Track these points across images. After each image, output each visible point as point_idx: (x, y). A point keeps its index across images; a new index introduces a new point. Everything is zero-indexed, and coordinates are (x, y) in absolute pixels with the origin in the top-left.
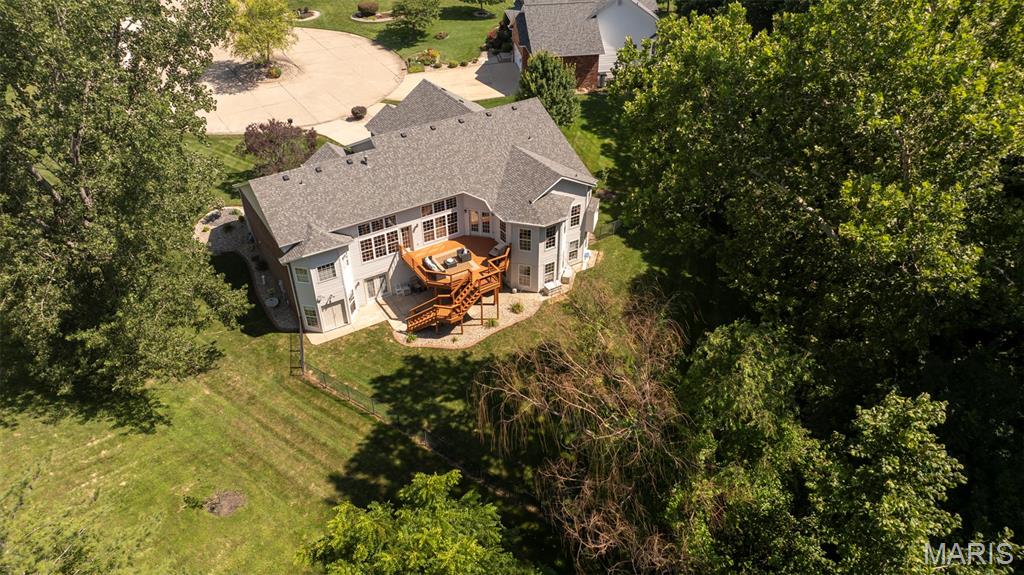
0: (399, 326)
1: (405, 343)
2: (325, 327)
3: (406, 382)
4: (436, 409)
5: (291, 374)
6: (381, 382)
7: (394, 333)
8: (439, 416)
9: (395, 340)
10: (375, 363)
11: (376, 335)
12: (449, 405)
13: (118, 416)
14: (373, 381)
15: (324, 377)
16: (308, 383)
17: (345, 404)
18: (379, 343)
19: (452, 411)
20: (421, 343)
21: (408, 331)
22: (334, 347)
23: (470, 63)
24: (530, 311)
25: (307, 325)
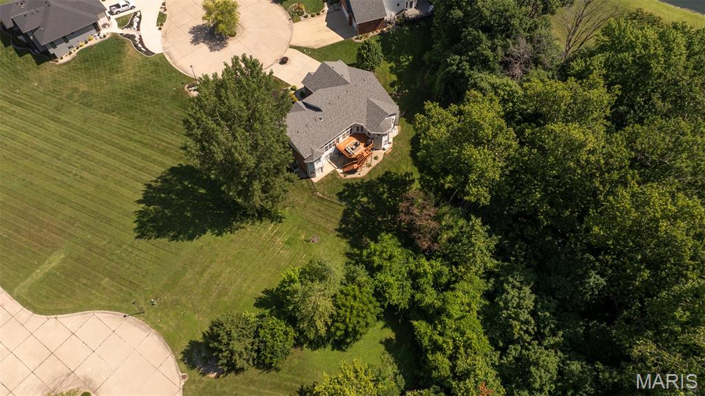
0: (340, 171)
1: (344, 177)
2: (317, 175)
3: (347, 193)
4: (359, 201)
5: (313, 195)
6: (340, 195)
7: (339, 174)
8: (361, 204)
9: (340, 177)
10: (337, 186)
11: (334, 174)
12: (362, 200)
13: (269, 219)
14: (338, 194)
15: (323, 194)
16: (319, 197)
17: (333, 202)
18: (336, 179)
20: (349, 176)
21: (344, 173)
22: (321, 182)
23: (321, 13)
24: (381, 158)
25: (310, 176)
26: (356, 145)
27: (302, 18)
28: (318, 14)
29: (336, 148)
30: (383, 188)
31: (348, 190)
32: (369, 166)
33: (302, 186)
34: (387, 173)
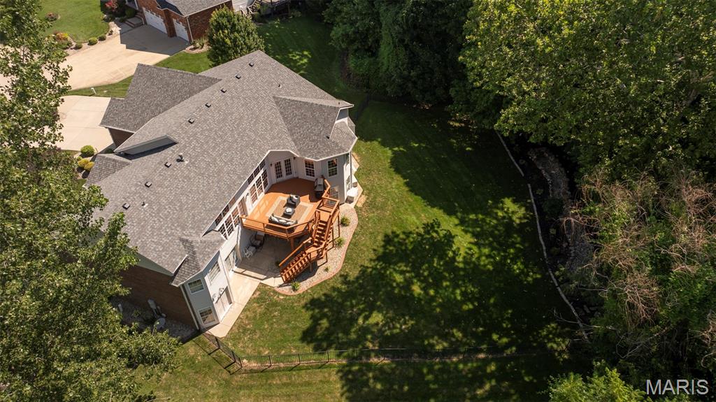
0: (275, 282)
1: (293, 293)
2: (221, 317)
3: (325, 323)
4: (365, 330)
5: (232, 374)
6: (308, 336)
7: (277, 290)
8: (372, 333)
9: (283, 295)
10: (288, 322)
11: (263, 295)
12: (372, 320)
15: (260, 358)
16: (252, 371)
17: (297, 368)
18: (275, 304)
19: (377, 324)
20: (304, 286)
21: (287, 282)
22: (240, 328)
23: (107, 36)
24: (354, 220)
25: (204, 325)
26: (291, 204)
27: (69, 51)
28: (102, 39)
29: (246, 230)
30: (402, 273)
31: (324, 316)
32: (339, 244)
33: (191, 362)
34: (388, 240)
